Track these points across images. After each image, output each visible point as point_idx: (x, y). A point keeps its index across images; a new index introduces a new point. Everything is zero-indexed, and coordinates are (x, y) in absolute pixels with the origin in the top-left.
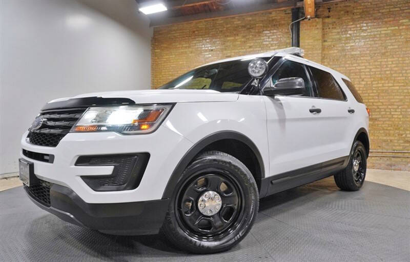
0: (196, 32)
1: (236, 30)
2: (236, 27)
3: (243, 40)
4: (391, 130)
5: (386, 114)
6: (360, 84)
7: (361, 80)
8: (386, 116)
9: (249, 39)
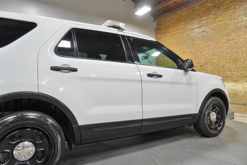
0: (181, 19)
1: (209, 11)
2: (209, 8)
3: (214, 17)
9: (219, 15)
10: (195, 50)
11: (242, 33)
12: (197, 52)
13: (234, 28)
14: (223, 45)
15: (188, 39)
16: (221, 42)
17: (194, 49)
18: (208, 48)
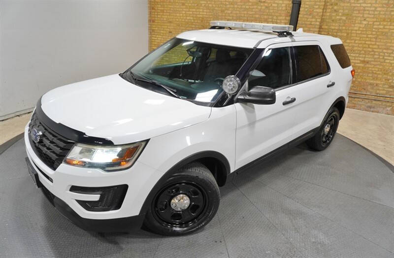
4: (379, 74)
5: (379, 58)
6: (361, 23)
7: (363, 19)
8: (378, 60)
10: (214, 5)
12: (216, 8)
14: (252, 7)
17: (213, 3)
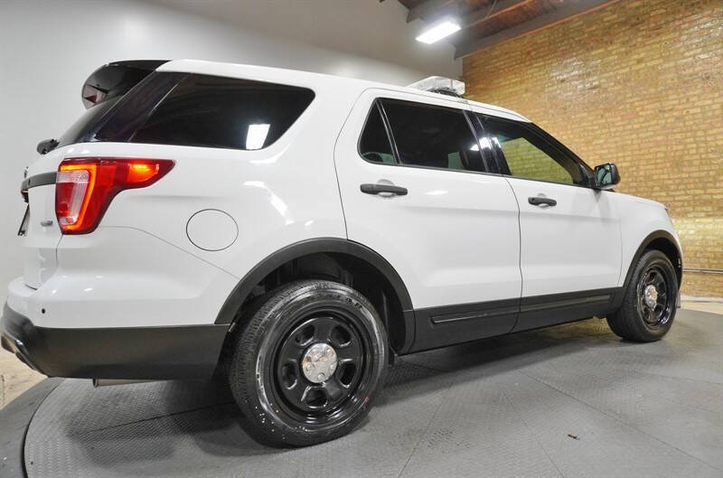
0: (533, 54)
1: (608, 33)
2: (609, 27)
9: (635, 45)
11: (697, 92)
13: (676, 80)
15: (551, 107)
16: (642, 116)
18: (607, 130)
